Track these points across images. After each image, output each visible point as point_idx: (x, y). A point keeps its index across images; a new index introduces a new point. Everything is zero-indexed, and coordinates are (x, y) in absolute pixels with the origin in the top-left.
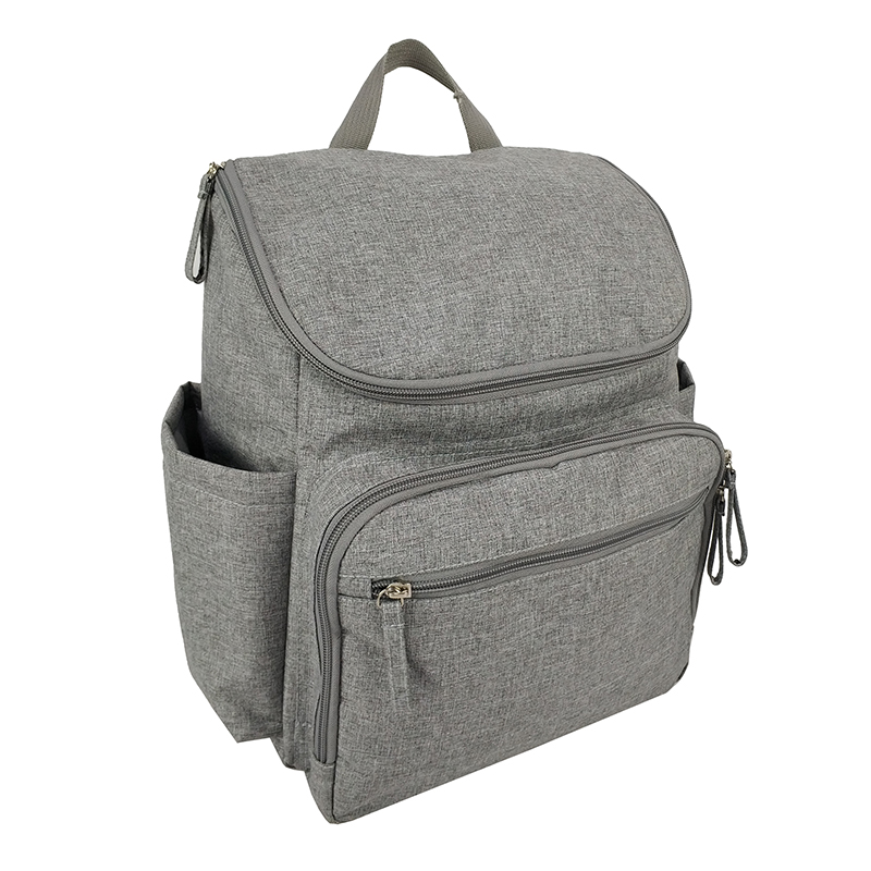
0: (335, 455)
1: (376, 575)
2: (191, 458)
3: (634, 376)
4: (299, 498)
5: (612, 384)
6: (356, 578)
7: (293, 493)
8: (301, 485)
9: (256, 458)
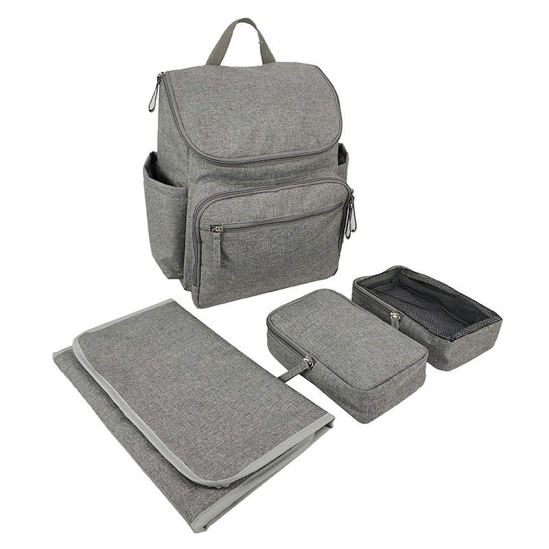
0: (201, 182)
1: (211, 223)
2: (153, 180)
3: (315, 159)
4: (189, 197)
5: (305, 162)
6: (205, 224)
7: (187, 194)
8: (190, 192)
9: (175, 182)
